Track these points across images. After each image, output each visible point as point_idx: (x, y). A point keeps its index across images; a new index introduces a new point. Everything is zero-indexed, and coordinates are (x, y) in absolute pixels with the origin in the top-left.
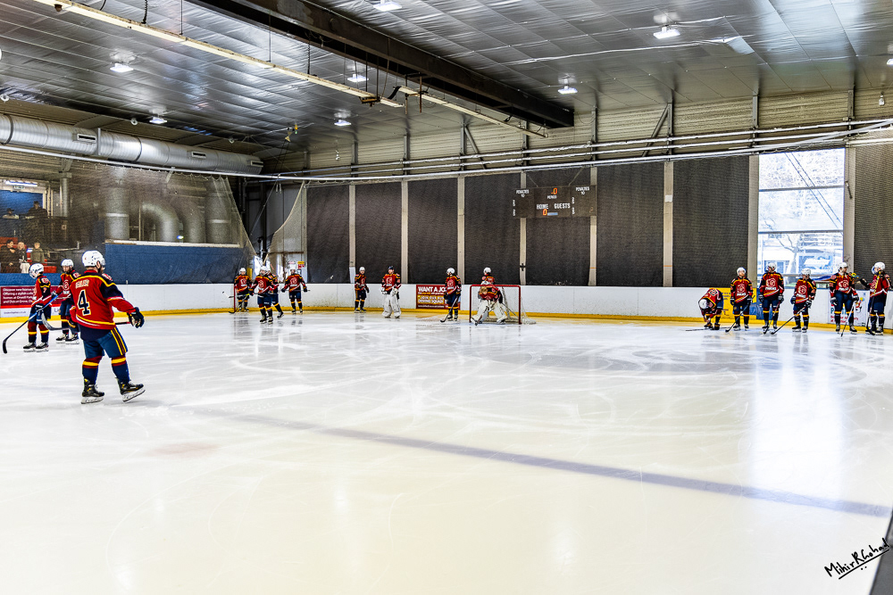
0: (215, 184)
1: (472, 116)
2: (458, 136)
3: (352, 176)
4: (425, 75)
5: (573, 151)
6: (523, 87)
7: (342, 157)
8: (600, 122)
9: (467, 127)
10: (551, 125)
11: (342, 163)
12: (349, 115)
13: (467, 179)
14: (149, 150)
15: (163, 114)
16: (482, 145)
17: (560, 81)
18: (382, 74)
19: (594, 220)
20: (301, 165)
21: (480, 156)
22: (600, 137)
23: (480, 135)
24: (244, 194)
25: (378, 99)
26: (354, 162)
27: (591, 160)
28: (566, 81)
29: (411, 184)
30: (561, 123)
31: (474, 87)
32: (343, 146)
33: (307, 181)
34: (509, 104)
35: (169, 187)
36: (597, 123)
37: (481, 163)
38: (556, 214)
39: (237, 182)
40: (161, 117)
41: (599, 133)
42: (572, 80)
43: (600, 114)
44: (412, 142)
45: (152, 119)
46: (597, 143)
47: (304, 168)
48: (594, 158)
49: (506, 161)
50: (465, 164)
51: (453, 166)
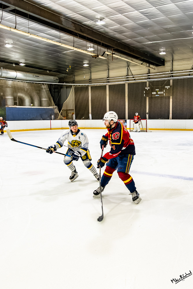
0: (43, 87)
1: (130, 62)
2: (126, 70)
3: (90, 83)
4: (114, 48)
5: (165, 74)
6: (148, 52)
7: (86, 77)
8: (174, 64)
9: (128, 66)
10: (157, 65)
11: (86, 79)
12: (88, 62)
13: (128, 84)
14: (20, 75)
15: (24, 62)
16: (134, 73)
17: (160, 50)
18: (99, 48)
19: (171, 97)
20: (72, 80)
21: (133, 76)
22: (173, 69)
23: (133, 69)
24: (53, 90)
25: (98, 56)
26: (90, 79)
27: (170, 77)
28: (162, 50)
29: (110, 86)
30: (160, 65)
31: (131, 52)
32: (86, 73)
33: (74, 85)
34: (143, 58)
35: (27, 87)
36: (172, 65)
38: (159, 95)
39: (50, 86)
40: (23, 63)
41: (173, 68)
42: (164, 50)
43: (173, 61)
44: (110, 72)
45: (20, 64)
46: (172, 71)
47: (73, 81)
48: (171, 76)
49: (142, 78)
50: (128, 79)
51: (124, 79)
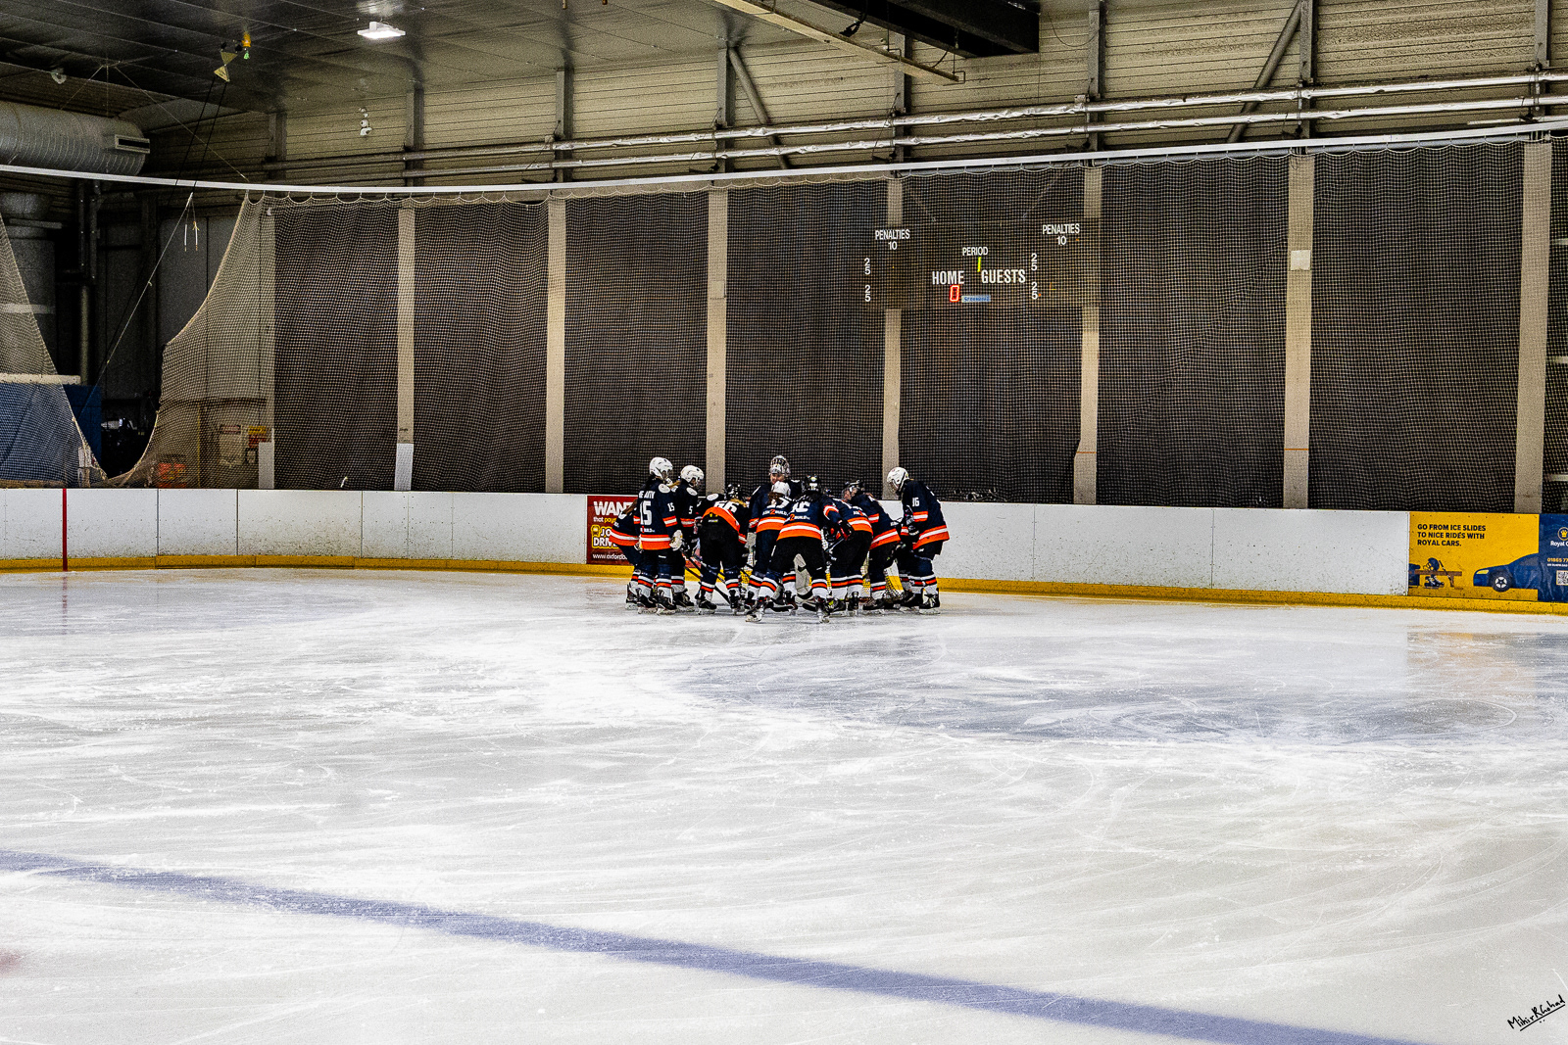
2: (712, 75)
3: (406, 182)
5: (1037, 122)
7: (377, 128)
8: (1112, 41)
9: (737, 49)
10: (977, 48)
12: (398, 9)
16: (778, 101)
19: (1091, 318)
20: (257, 147)
21: (771, 131)
22: (1111, 85)
23: (773, 72)
26: (411, 142)
27: (1086, 148)
29: (574, 207)
30: (1005, 42)
32: (380, 97)
33: (276, 195)
36: (1103, 45)
37: (774, 152)
38: (986, 298)
41: (1108, 74)
43: (1111, 19)
44: (577, 88)
46: (1103, 100)
47: (270, 159)
48: (1094, 144)
49: (847, 146)
50: (731, 154)
51: (697, 156)
